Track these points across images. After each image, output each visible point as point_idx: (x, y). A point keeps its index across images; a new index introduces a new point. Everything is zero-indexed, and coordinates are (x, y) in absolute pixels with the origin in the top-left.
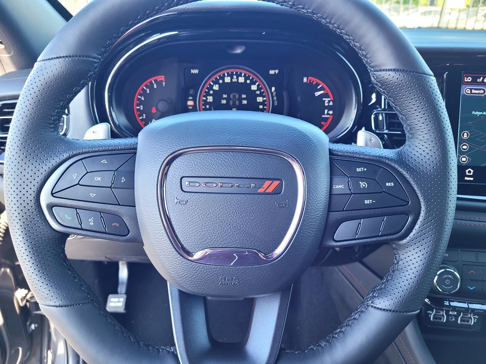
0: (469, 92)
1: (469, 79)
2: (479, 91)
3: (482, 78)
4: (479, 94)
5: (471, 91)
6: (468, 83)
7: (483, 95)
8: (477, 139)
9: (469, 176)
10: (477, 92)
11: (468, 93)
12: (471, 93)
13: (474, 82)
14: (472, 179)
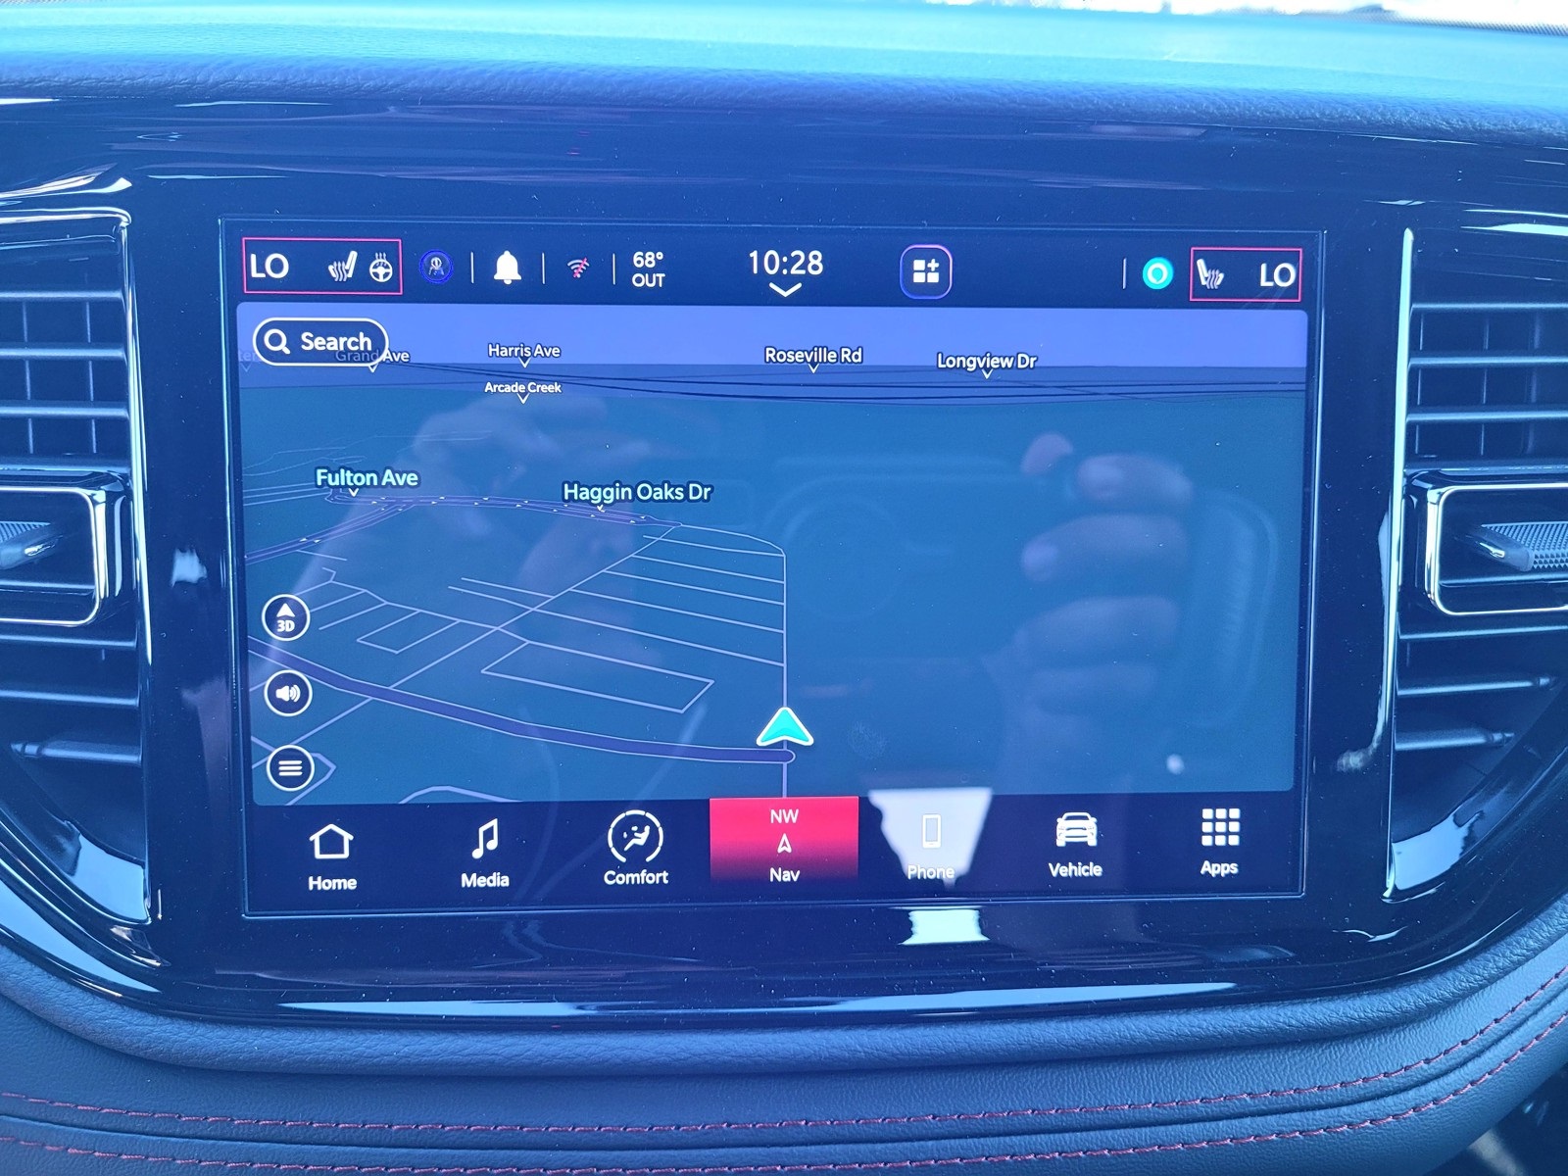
0: (283, 347)
1: (277, 266)
2: (342, 340)
3: (353, 255)
4: (345, 355)
5: (295, 343)
6: (268, 292)
7: (372, 366)
8: (358, 640)
9: (330, 870)
10: (334, 344)
11: (279, 356)
12: (297, 353)
13: (308, 283)
14: (351, 884)
